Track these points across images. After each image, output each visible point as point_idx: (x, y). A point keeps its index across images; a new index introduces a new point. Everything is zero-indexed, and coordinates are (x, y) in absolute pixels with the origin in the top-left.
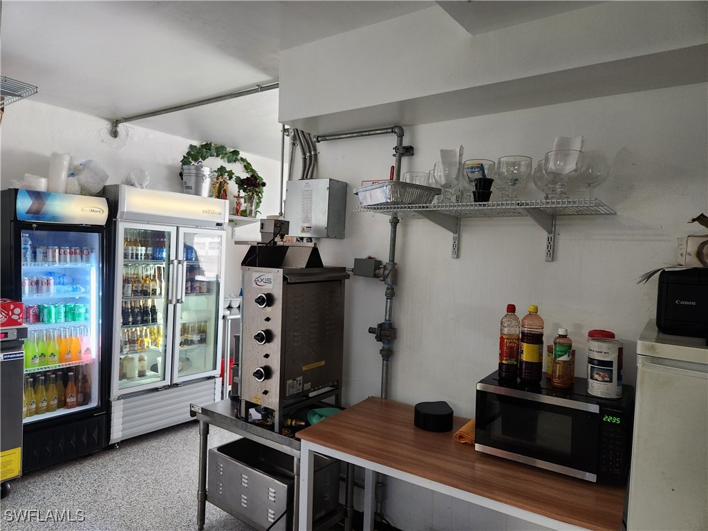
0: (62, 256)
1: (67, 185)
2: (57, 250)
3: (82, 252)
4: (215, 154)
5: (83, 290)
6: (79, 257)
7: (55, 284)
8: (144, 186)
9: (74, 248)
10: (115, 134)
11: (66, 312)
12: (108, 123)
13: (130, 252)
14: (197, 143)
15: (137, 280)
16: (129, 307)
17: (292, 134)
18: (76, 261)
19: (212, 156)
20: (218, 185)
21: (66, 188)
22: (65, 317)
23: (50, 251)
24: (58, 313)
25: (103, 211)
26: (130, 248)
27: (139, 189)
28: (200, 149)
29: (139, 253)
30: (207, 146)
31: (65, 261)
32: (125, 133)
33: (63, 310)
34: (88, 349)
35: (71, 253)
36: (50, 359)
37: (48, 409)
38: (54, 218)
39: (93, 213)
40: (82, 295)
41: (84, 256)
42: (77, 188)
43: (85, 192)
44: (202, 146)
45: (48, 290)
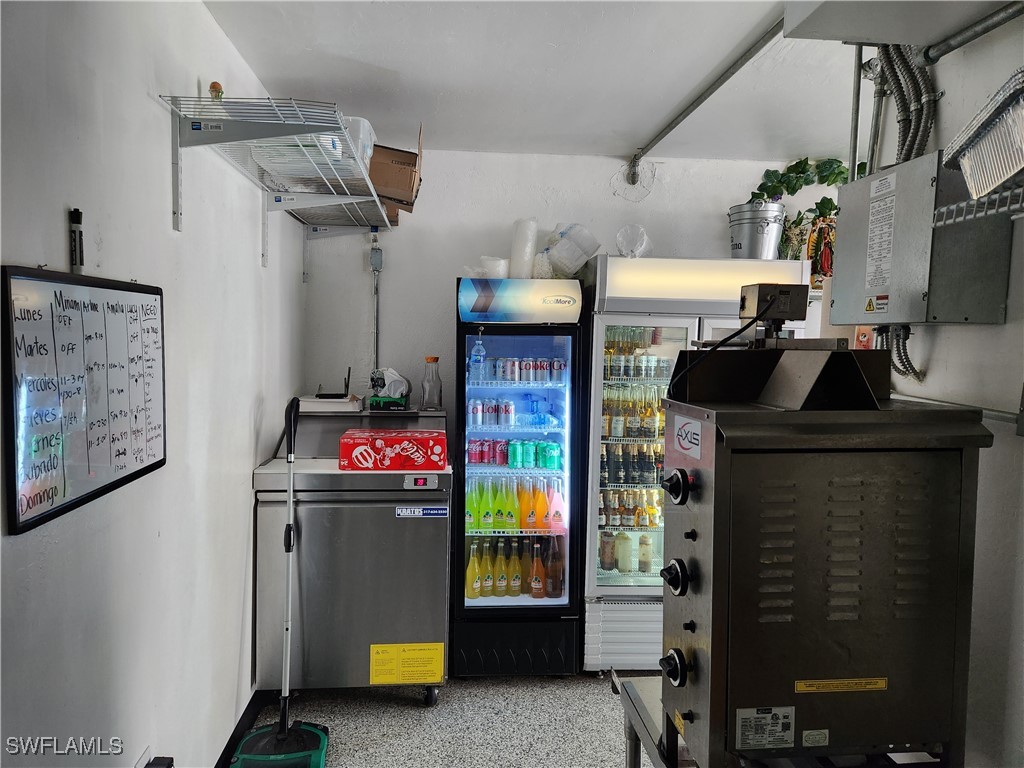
0: (524, 371)
1: (534, 266)
2: (517, 363)
3: (551, 366)
4: (816, 178)
5: (555, 422)
6: (546, 373)
7: (516, 411)
8: (637, 253)
9: (540, 359)
10: (632, 178)
11: (536, 453)
12: (624, 163)
13: (623, 364)
14: (780, 166)
15: (630, 410)
16: (621, 454)
17: (879, 68)
18: (542, 379)
19: (808, 182)
20: (815, 234)
21: (533, 272)
22: (536, 460)
23: (509, 364)
24: (525, 453)
25: (575, 301)
26: (623, 358)
27: (629, 259)
28: (783, 175)
29: (643, 365)
30: (800, 167)
31: (528, 379)
32: (650, 174)
33: (532, 450)
34: (557, 512)
35: (536, 368)
36: (508, 520)
37: (508, 591)
38: (506, 316)
39: (560, 305)
40: (553, 430)
41: (555, 372)
42: (546, 268)
43: (557, 273)
44: (790, 169)
45: (507, 420)
